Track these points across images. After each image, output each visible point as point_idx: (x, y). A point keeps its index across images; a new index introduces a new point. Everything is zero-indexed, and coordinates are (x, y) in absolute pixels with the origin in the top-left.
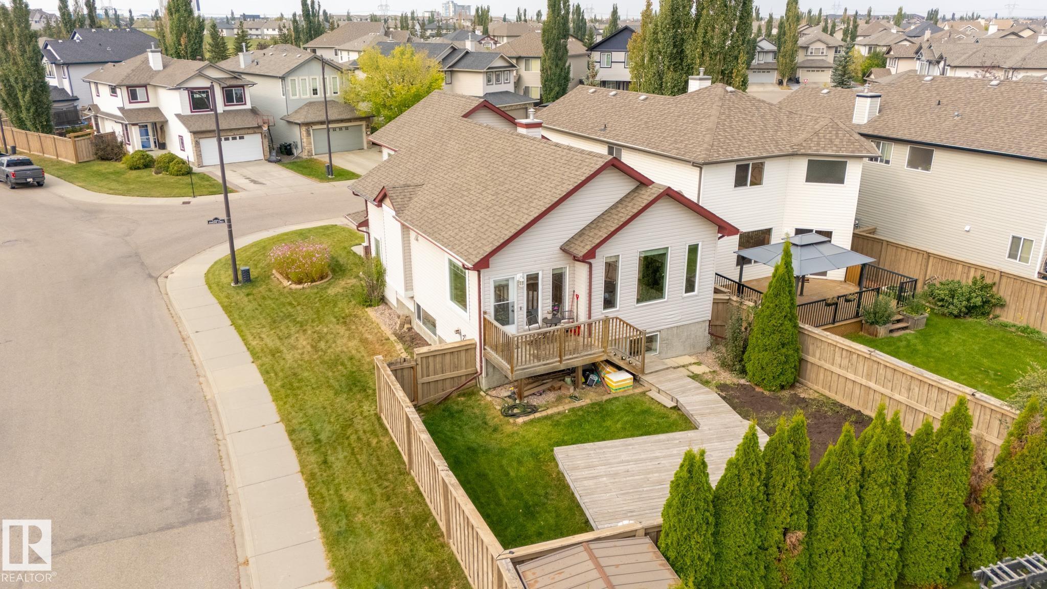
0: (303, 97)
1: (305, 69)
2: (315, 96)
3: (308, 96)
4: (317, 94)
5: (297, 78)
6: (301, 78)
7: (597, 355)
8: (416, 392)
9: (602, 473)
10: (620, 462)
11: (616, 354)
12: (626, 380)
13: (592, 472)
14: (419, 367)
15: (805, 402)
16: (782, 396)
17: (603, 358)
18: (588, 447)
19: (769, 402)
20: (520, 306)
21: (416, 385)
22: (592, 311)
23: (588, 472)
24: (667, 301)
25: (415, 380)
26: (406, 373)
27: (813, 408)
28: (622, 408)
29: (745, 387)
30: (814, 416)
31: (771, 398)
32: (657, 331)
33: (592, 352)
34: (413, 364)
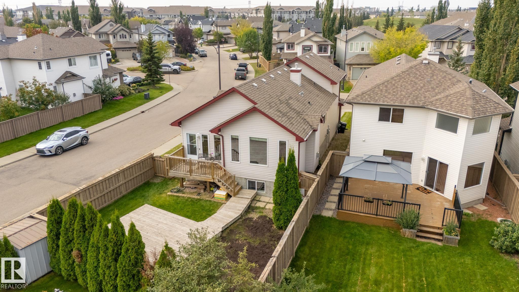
0: (355, 51)
1: (360, 38)
2: (362, 51)
3: (359, 51)
4: (363, 50)
5: (354, 43)
6: (356, 42)
7: (209, 178)
8: (165, 172)
9: (137, 218)
10: (149, 218)
11: (220, 181)
12: (221, 195)
13: (136, 216)
14: (165, 162)
15: (278, 239)
16: (277, 232)
17: (212, 181)
18: (154, 209)
19: (264, 231)
20: (199, 148)
21: (165, 169)
22: (225, 160)
23: (135, 215)
24: (268, 167)
25: (165, 167)
26: (161, 162)
27: (275, 243)
28: (204, 205)
29: (270, 221)
30: (266, 245)
31: (269, 230)
32: (264, 181)
33: (207, 176)
34: (163, 160)
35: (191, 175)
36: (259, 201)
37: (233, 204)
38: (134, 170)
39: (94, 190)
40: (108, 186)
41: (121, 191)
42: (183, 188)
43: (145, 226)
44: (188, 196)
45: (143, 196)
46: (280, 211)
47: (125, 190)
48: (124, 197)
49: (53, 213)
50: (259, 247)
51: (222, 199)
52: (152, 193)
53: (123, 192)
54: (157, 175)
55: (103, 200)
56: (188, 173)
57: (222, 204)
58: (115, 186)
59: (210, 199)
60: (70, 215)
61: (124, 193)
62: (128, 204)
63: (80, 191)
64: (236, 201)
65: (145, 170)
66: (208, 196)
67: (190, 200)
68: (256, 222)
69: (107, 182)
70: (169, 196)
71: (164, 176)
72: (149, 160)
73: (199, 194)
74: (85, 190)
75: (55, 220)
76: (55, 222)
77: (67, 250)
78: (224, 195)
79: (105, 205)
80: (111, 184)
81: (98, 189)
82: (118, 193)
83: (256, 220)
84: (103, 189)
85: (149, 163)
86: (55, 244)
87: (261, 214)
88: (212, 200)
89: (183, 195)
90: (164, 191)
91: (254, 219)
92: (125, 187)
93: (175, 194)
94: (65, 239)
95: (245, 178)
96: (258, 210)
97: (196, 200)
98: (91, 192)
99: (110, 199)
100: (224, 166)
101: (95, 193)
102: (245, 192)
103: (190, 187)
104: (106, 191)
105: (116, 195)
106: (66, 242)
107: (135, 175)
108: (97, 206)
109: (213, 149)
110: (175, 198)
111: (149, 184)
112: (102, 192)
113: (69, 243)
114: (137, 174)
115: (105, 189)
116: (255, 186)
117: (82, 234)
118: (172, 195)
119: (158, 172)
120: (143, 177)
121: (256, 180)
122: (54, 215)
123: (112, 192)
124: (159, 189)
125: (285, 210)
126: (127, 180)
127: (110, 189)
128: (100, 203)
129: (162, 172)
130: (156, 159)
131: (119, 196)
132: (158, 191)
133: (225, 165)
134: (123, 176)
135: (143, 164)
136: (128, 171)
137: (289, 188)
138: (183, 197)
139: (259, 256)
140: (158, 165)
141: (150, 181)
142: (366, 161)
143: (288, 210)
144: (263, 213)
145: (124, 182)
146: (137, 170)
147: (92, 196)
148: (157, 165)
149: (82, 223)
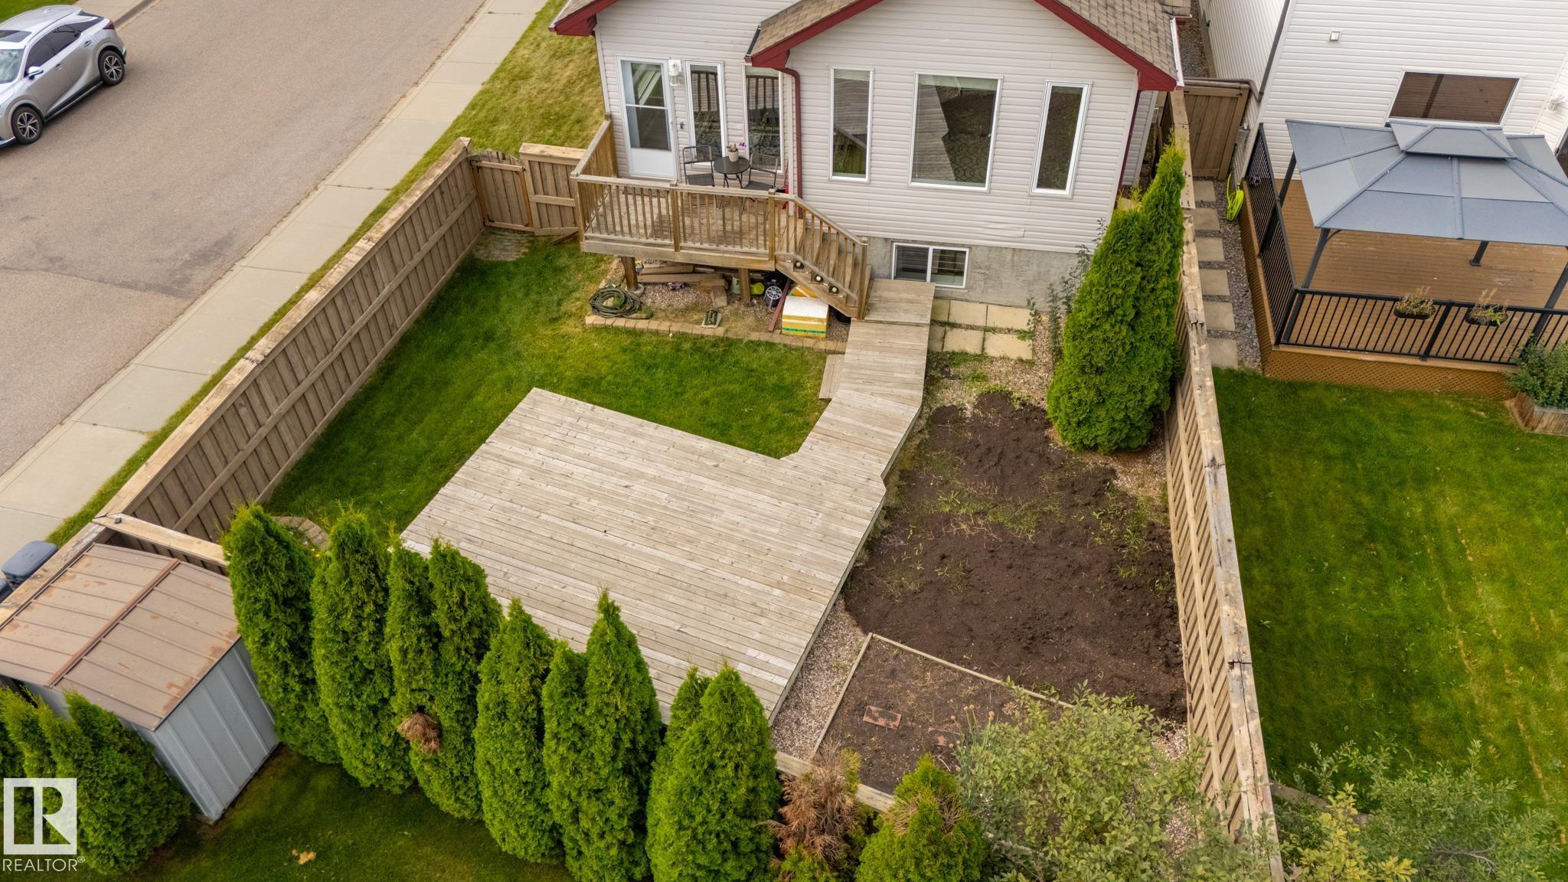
7: (750, 255)
8: (529, 213)
9: (530, 462)
10: (579, 456)
11: (802, 266)
12: (810, 319)
13: (522, 451)
14: (528, 175)
15: (1095, 496)
16: (1078, 463)
17: (770, 267)
18: (577, 410)
19: (1026, 463)
20: (680, 120)
21: (527, 202)
22: (805, 171)
23: (515, 449)
24: (989, 193)
25: (526, 193)
26: (509, 177)
27: (1090, 515)
28: (755, 366)
29: (1033, 417)
30: (1063, 531)
31: (1044, 458)
32: (963, 246)
33: (746, 249)
34: (518, 167)
35: (677, 248)
36: (954, 326)
37: (871, 357)
38: (418, 228)
39: (303, 350)
40: (345, 316)
41: (391, 321)
42: (637, 288)
43: (583, 499)
44: (676, 327)
45: (489, 337)
46: (1099, 392)
47: (403, 312)
48: (405, 340)
49: (259, 572)
50: (1044, 542)
51: (812, 335)
52: (518, 319)
53: (398, 323)
54: (497, 224)
55: (341, 374)
56: (667, 242)
57: (823, 355)
58: (370, 310)
59: (764, 337)
60: (351, 583)
61: (403, 325)
62: (447, 383)
63: (258, 372)
64: (876, 341)
65: (455, 215)
66: (750, 320)
67: (687, 346)
68: (976, 425)
69: (339, 302)
70: (597, 330)
71: (528, 229)
72: (458, 172)
73: (712, 316)
74: (271, 359)
75: (275, 596)
76: (277, 603)
77: (359, 704)
78: (820, 320)
79: (350, 392)
80: (355, 308)
81: (316, 342)
82: (384, 333)
83: (974, 414)
84: (332, 332)
85: (460, 184)
86: (294, 676)
87: (984, 387)
88: (776, 338)
89: (653, 325)
90: (559, 304)
91: (968, 414)
92: (399, 300)
93: (620, 322)
94: (346, 669)
95: (886, 240)
96: (962, 369)
97: (714, 346)
98: (295, 359)
99: (361, 365)
100: (800, 194)
101: (309, 361)
102: (893, 295)
103: (665, 284)
104: (343, 340)
105: (377, 342)
106: (351, 677)
107: (425, 247)
108: (326, 402)
109: (739, 126)
110: (626, 341)
111: (483, 273)
112: (329, 346)
113: (363, 681)
114: (434, 238)
115: (338, 333)
116: (925, 264)
117: (427, 660)
118: (606, 328)
119: (496, 214)
120: (450, 246)
121: (931, 243)
122: (263, 579)
123: (364, 337)
124: (534, 296)
125: (1118, 389)
126: (403, 272)
127: (354, 329)
128: (333, 387)
129: (516, 214)
130: (485, 163)
131: (390, 343)
132: (537, 304)
133: (805, 190)
134: (388, 262)
135: (442, 193)
136: (401, 239)
137: (1146, 307)
138: (657, 333)
139: (1064, 589)
140: (497, 189)
141: (477, 255)
142: (1409, 154)
143: (1131, 388)
144: (983, 378)
145: (394, 285)
146: (427, 225)
147: (301, 375)
148: (491, 188)
149: (422, 619)
